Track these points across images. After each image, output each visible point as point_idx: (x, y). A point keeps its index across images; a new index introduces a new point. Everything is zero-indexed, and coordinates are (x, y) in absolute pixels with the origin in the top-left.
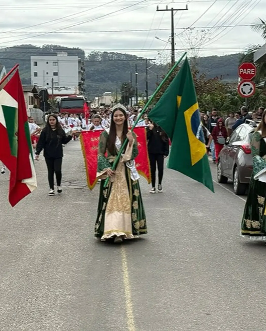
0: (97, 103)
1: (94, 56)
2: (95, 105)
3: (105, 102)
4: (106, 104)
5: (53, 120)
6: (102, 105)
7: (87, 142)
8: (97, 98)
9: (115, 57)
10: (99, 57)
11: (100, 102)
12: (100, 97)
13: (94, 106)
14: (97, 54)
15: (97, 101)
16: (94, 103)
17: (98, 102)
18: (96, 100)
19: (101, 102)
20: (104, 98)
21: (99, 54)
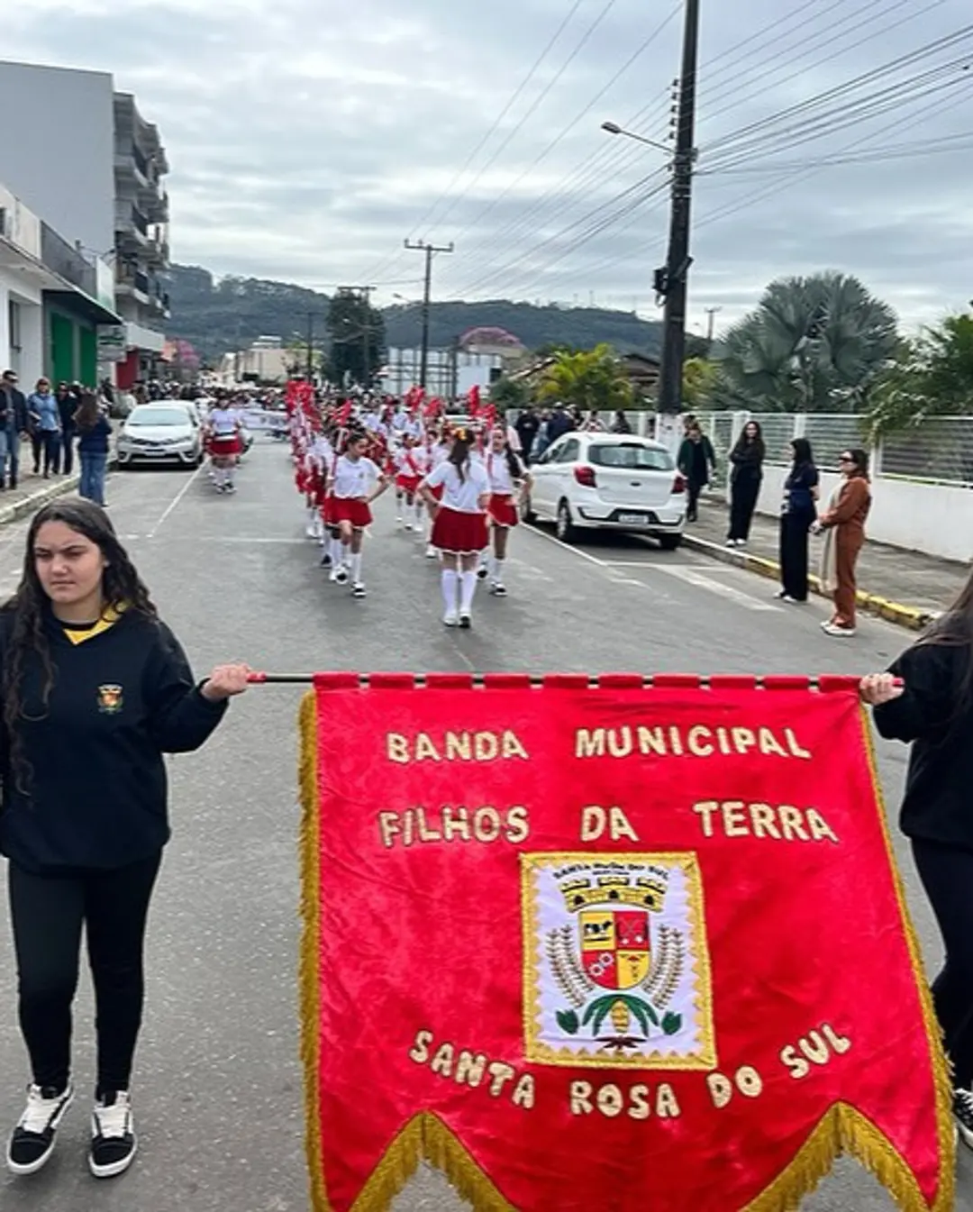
0: (231, 371)
1: (229, 284)
2: (225, 378)
3: (260, 369)
4: (263, 378)
5: (71, 553)
6: (248, 377)
7: (346, 767)
8: (231, 356)
9: (272, 290)
10: (241, 288)
11: (242, 370)
12: (241, 353)
13: (220, 379)
14: (235, 282)
15: (232, 364)
16: (224, 371)
17: (236, 367)
18: (228, 361)
19: (245, 368)
20: (257, 357)
21: (241, 281)
